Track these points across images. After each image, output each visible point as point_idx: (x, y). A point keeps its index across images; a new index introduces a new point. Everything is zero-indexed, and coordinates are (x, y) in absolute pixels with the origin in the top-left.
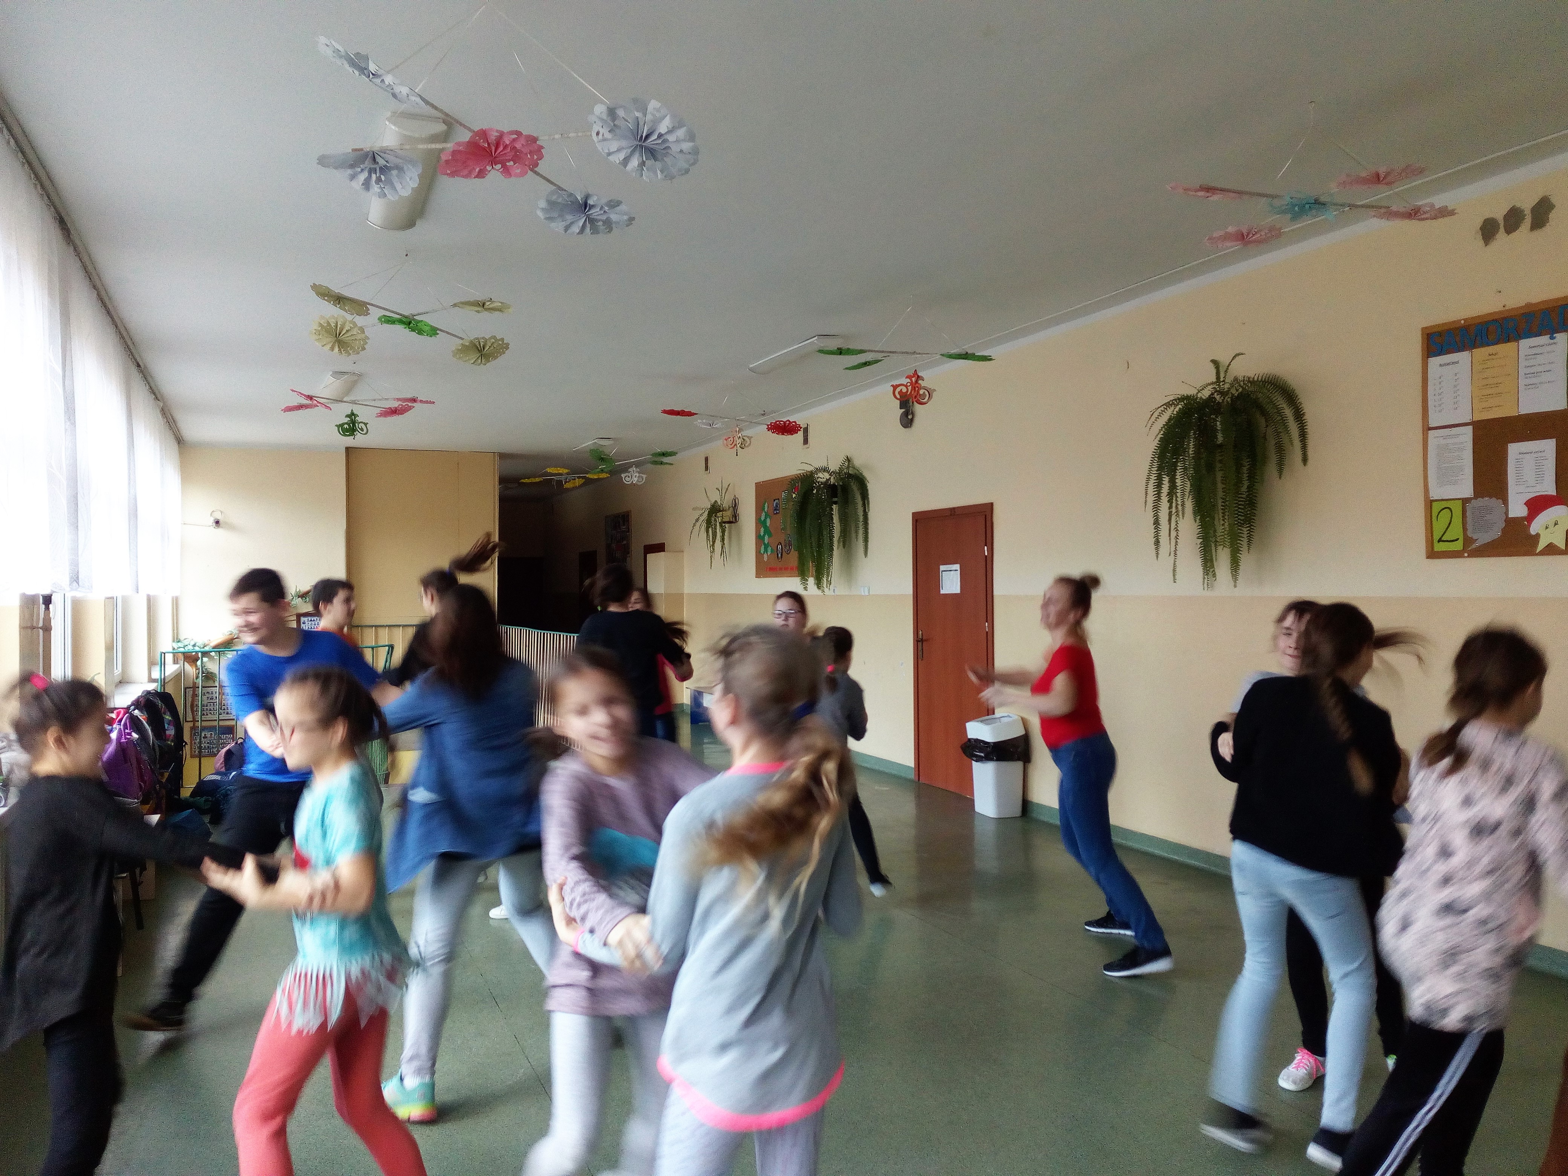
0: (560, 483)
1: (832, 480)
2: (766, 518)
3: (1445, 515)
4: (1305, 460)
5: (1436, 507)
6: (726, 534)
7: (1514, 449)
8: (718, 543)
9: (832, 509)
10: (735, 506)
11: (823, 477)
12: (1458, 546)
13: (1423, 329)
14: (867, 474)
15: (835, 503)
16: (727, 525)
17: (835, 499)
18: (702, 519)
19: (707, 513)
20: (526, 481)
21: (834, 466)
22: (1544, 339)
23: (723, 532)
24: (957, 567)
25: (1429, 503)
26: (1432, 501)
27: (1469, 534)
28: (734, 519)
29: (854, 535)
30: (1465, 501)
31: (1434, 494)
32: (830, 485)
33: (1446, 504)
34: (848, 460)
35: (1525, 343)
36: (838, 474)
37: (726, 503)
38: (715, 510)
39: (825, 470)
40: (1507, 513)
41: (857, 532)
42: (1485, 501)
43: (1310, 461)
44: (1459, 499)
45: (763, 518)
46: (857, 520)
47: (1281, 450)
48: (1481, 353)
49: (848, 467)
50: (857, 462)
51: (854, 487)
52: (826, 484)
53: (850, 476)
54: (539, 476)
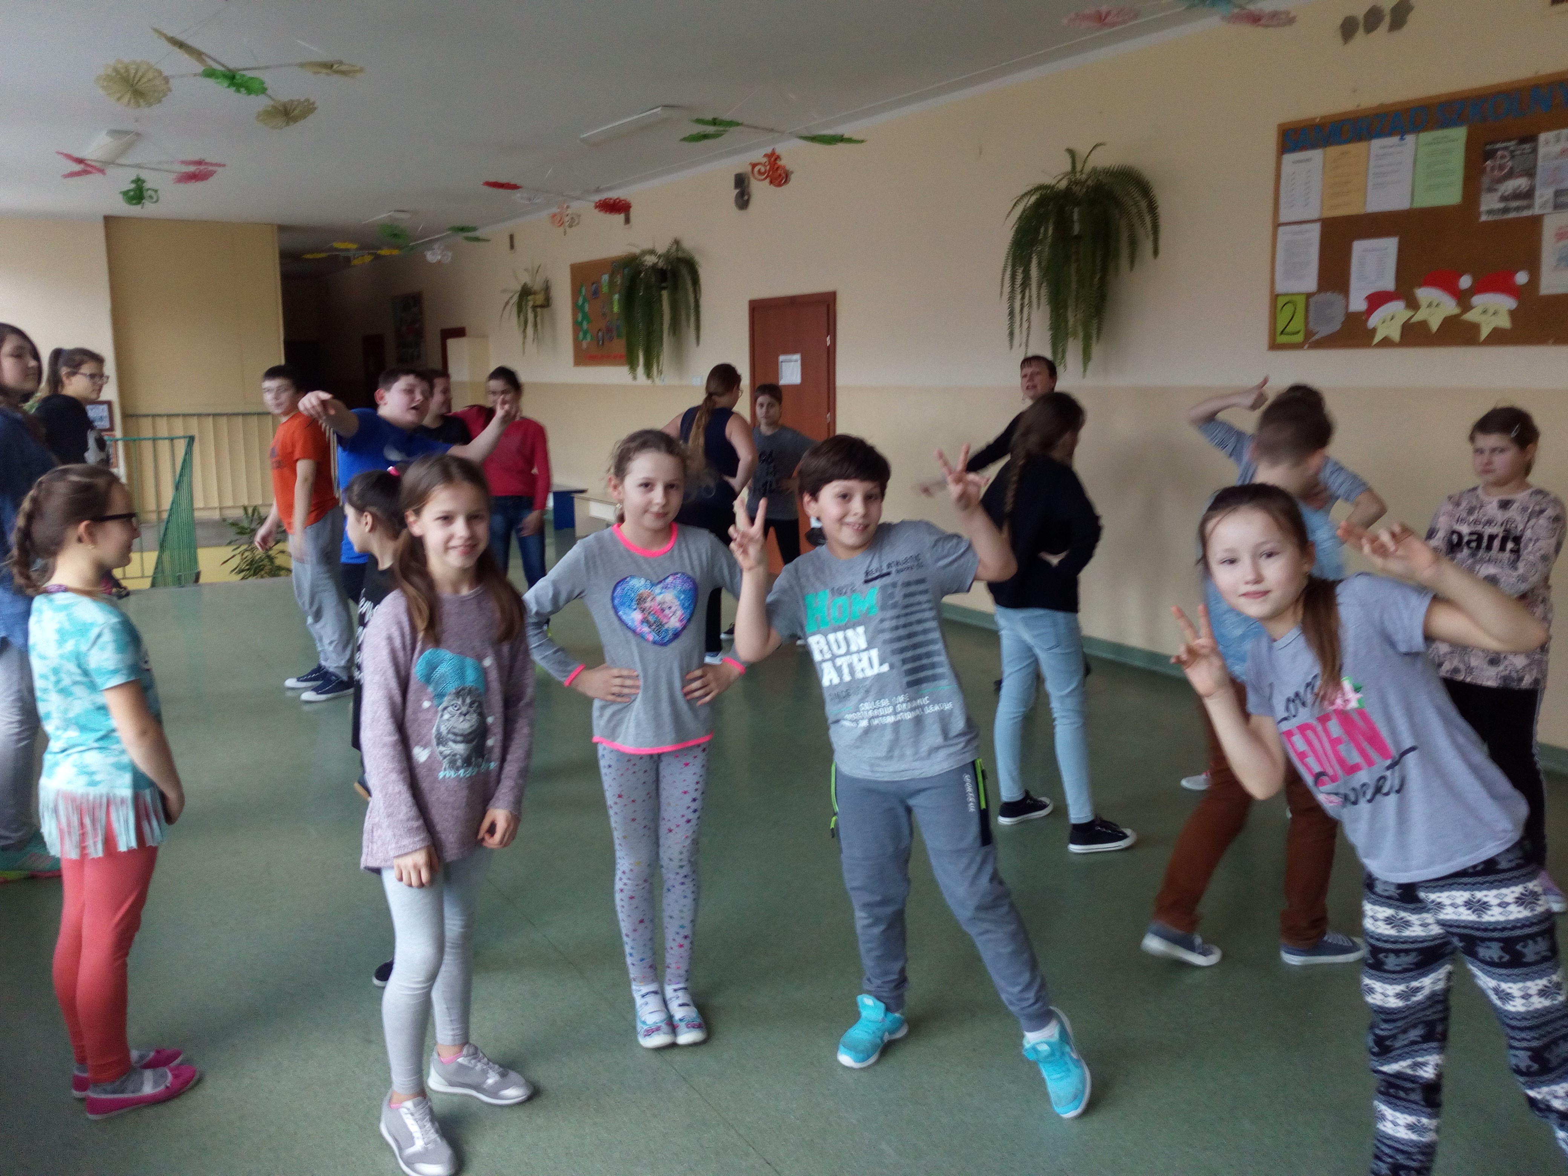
0: (348, 260)
1: (661, 264)
2: (583, 303)
3: (1288, 310)
4: (1156, 253)
5: (1281, 301)
6: (539, 319)
7: (1359, 247)
8: (530, 330)
9: (661, 296)
10: (547, 289)
11: (650, 260)
12: (1299, 338)
13: (1280, 126)
14: (698, 258)
15: (664, 288)
16: (539, 310)
17: (664, 285)
18: (512, 302)
19: (517, 295)
20: (309, 256)
21: (661, 249)
22: (1395, 140)
23: (536, 317)
24: (797, 357)
25: (1275, 297)
26: (1277, 296)
27: (1312, 326)
28: (547, 303)
29: (684, 323)
30: (1309, 296)
31: (1280, 288)
32: (658, 269)
33: (1290, 299)
34: (677, 242)
35: (1376, 144)
36: (666, 257)
37: (538, 285)
38: (525, 292)
39: (652, 252)
40: (1347, 306)
41: (688, 321)
42: (1329, 296)
43: (1160, 256)
44: (1302, 294)
45: (580, 301)
46: (688, 307)
47: (1133, 243)
48: (1334, 151)
49: (677, 250)
50: (688, 244)
51: (684, 271)
52: (654, 267)
53: (680, 260)
54: (322, 251)
